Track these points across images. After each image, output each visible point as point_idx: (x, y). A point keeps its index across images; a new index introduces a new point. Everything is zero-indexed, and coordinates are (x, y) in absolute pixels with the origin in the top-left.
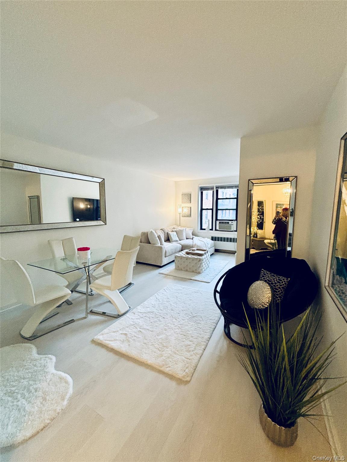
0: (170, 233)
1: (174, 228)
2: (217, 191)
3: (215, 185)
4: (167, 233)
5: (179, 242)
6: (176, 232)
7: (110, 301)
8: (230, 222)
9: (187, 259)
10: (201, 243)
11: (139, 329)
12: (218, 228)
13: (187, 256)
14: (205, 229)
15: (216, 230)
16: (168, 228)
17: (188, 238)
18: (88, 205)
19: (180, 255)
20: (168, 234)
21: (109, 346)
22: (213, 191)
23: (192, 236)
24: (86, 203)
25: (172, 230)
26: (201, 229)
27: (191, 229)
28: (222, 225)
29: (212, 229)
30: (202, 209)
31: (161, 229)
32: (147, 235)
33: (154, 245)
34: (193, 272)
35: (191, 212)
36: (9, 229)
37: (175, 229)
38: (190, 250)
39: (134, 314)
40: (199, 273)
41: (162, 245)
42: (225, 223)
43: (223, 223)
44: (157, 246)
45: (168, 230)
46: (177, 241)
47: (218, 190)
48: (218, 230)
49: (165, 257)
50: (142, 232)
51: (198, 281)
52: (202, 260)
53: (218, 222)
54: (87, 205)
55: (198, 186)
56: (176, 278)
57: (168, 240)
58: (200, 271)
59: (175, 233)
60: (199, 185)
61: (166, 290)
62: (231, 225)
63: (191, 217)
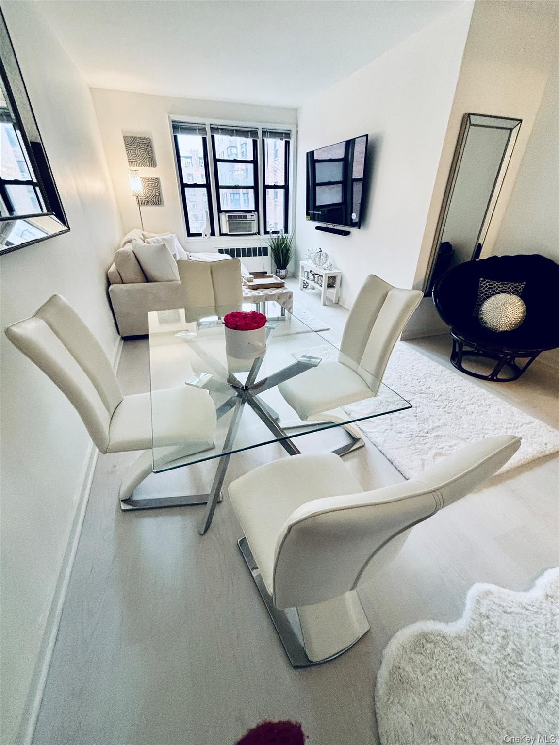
2: (213, 139)
8: (249, 216)
12: (225, 230)
14: (200, 235)
15: (221, 235)
22: (204, 138)
26: (189, 234)
28: (235, 222)
29: (213, 234)
30: (183, 186)
35: (160, 193)
42: (240, 217)
43: (235, 217)
47: (214, 136)
48: (226, 235)
53: (224, 217)
55: (169, 117)
62: (250, 220)
63: (164, 206)
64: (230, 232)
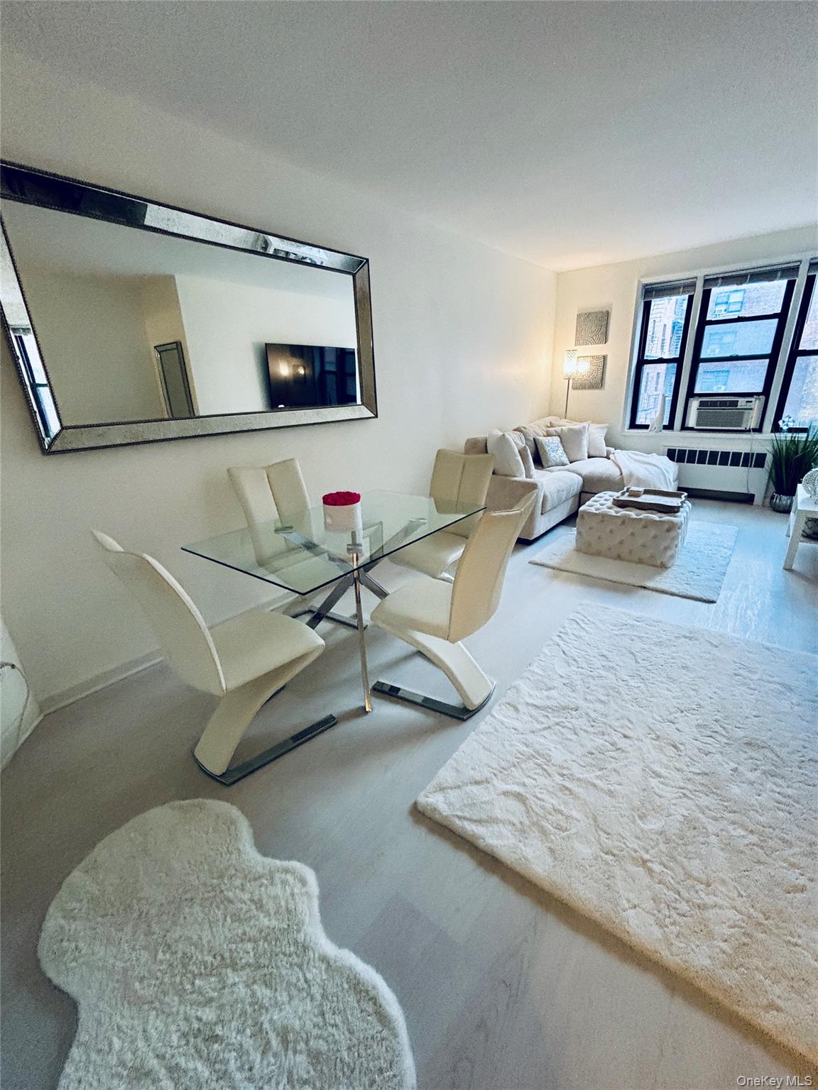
0: (541, 438)
1: (552, 426)
2: (706, 295)
3: (703, 275)
4: (534, 439)
5: (570, 466)
6: (559, 436)
7: (420, 653)
8: (742, 402)
9: (623, 523)
10: (646, 469)
11: (558, 779)
12: (691, 422)
13: (623, 512)
14: (646, 427)
15: (684, 428)
16: (532, 425)
17: (592, 453)
18: (298, 366)
19: (597, 509)
20: (535, 443)
21: (481, 844)
22: (691, 299)
23: (604, 449)
24: (295, 361)
25: (547, 432)
26: (633, 425)
27: (602, 428)
28: (711, 410)
29: (670, 427)
30: (642, 362)
31: (515, 427)
32: (483, 445)
33: (508, 478)
34: (640, 561)
35: (603, 373)
36: (116, 435)
37: (558, 429)
38: (623, 494)
39: (516, 710)
40: (663, 567)
41: (531, 478)
42: (723, 404)
43: (714, 404)
44: (516, 481)
45: (536, 429)
46: (564, 465)
47: (710, 291)
48: (692, 429)
49: (542, 514)
50: (468, 440)
51: (673, 594)
52: (679, 529)
53: (695, 404)
54: (295, 367)
55: (639, 281)
56: (588, 581)
57: (539, 460)
58: (665, 560)
59: (557, 439)
60: (642, 277)
61: (583, 625)
62: (742, 409)
63: (604, 389)
64: (697, 425)
